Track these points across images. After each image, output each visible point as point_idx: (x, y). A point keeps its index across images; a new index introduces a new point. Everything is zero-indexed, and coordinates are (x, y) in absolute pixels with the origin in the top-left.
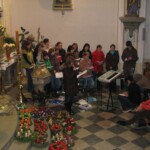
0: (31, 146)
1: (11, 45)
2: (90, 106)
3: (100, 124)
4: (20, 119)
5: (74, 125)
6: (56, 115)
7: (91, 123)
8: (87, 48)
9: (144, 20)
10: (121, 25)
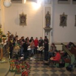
0: (16, 73)
2: (34, 59)
6: (23, 62)
9: (52, 29)
10: (44, 31)
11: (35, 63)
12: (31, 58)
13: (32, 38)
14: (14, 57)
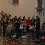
2: (26, 37)
4: (4, 42)
10: (36, 10)
11: (26, 42)
12: (23, 37)
13: (24, 17)
14: (7, 35)
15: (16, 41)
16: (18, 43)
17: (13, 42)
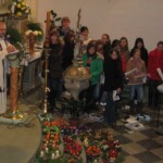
1: (36, 33)
2: (141, 126)
3: (156, 152)
4: (44, 134)
5: (119, 150)
6: (93, 133)
7: (144, 150)
8: (139, 44)
15: (98, 136)
16: (106, 147)
17: (82, 140)
